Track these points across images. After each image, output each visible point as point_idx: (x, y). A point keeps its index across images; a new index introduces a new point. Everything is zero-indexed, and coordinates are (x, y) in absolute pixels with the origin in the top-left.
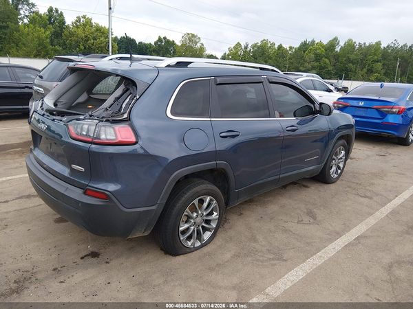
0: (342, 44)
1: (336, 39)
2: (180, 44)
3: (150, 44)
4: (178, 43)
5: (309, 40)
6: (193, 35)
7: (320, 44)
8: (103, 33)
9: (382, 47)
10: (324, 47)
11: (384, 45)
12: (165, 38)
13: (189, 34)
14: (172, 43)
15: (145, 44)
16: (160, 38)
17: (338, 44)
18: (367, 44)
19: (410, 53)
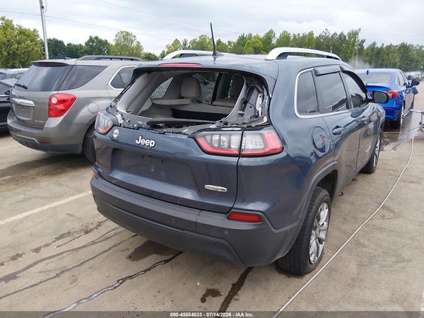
0: (277, 36)
1: (271, 32)
2: (114, 44)
3: (80, 45)
4: (112, 42)
5: (246, 34)
6: (127, 33)
7: (257, 37)
8: (28, 36)
9: (315, 36)
10: (260, 40)
11: (316, 35)
12: (96, 38)
13: (122, 32)
14: (106, 43)
15: (75, 46)
16: (91, 38)
17: (274, 36)
18: (301, 35)
19: (340, 41)
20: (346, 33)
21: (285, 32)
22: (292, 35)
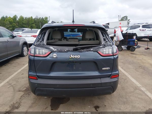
5: (5, 16)
7: (10, 17)
9: (33, 18)
19: (42, 20)
20: (44, 18)
21: (21, 16)
22: (24, 17)
